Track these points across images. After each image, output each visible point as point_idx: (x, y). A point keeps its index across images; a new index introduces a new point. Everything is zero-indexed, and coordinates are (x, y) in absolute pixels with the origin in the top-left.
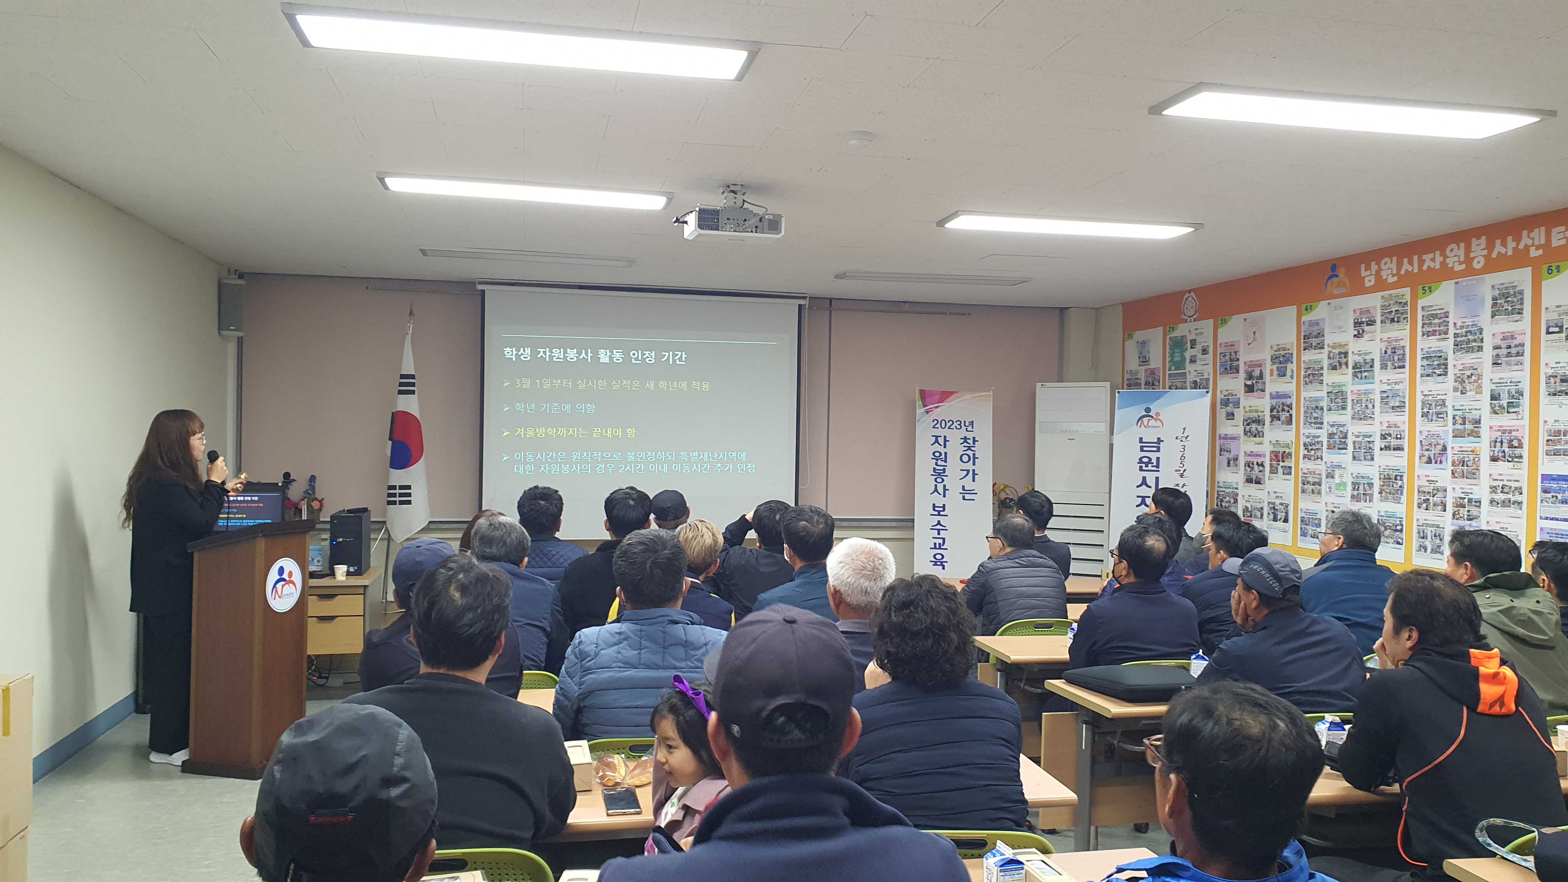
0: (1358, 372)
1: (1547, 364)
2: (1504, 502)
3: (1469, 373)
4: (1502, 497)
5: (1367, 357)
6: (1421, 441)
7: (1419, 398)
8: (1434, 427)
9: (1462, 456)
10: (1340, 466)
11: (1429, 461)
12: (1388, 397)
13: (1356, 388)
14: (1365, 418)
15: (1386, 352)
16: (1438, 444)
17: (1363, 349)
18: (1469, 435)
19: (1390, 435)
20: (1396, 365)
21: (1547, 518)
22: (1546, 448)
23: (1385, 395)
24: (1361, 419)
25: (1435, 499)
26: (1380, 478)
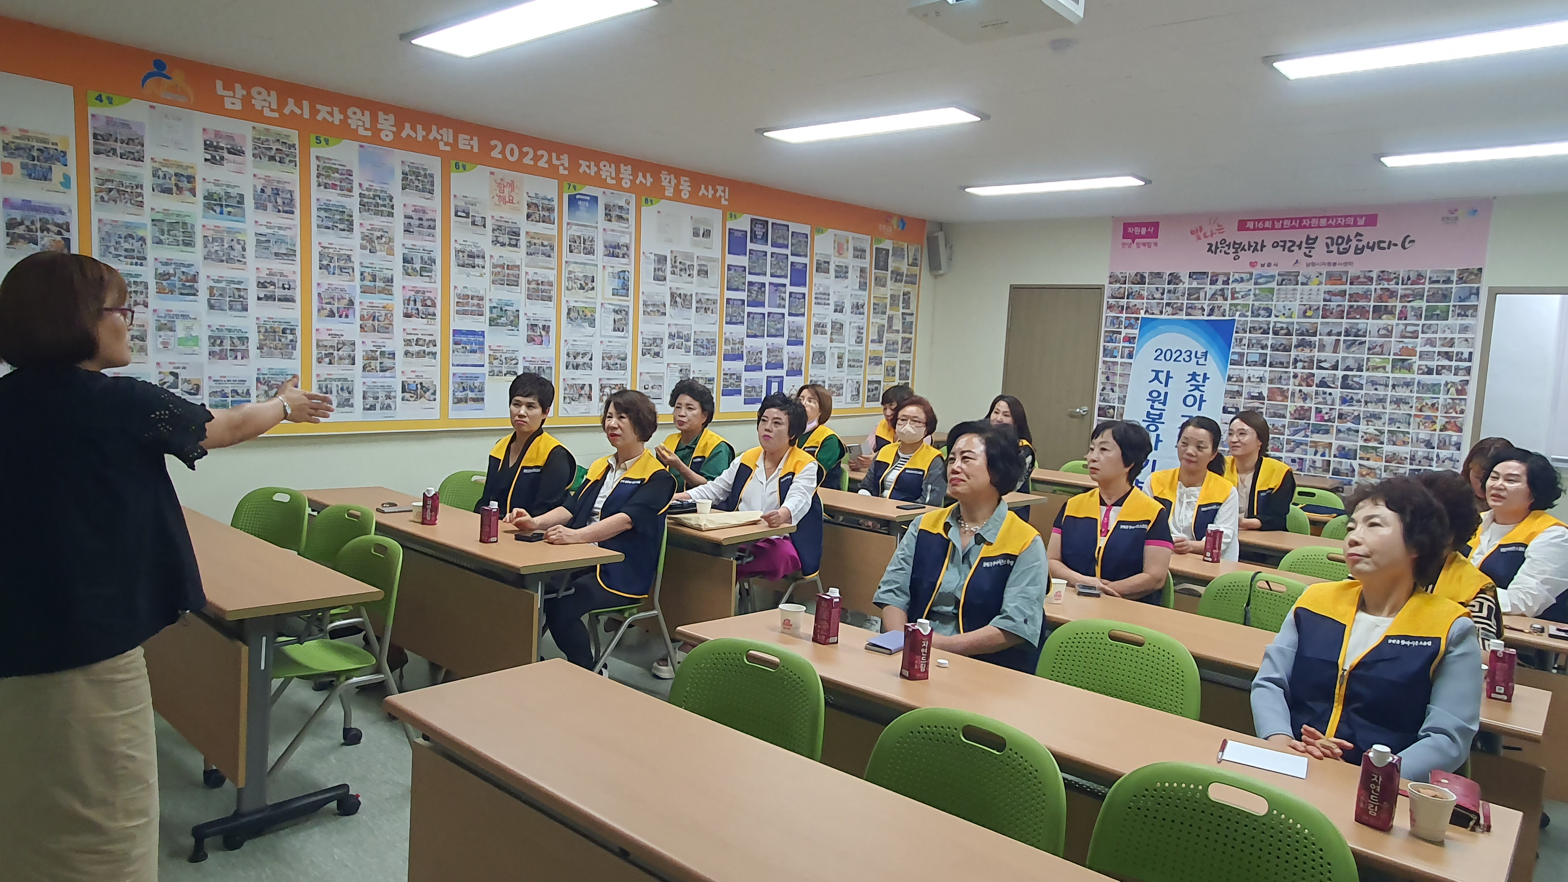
0: (215, 205)
1: (456, 241)
2: (418, 353)
3: (379, 234)
4: (417, 348)
5: (229, 190)
6: (319, 294)
7: (316, 250)
8: (338, 281)
9: (372, 311)
10: (185, 316)
11: (332, 314)
12: (269, 241)
13: (211, 223)
14: (229, 260)
15: (263, 191)
16: (343, 298)
17: (223, 179)
18: (379, 292)
19: (273, 284)
20: (280, 208)
21: (458, 365)
22: (457, 308)
23: (263, 239)
24: (222, 261)
25: (340, 352)
26: (259, 332)
